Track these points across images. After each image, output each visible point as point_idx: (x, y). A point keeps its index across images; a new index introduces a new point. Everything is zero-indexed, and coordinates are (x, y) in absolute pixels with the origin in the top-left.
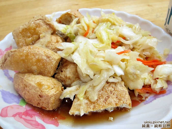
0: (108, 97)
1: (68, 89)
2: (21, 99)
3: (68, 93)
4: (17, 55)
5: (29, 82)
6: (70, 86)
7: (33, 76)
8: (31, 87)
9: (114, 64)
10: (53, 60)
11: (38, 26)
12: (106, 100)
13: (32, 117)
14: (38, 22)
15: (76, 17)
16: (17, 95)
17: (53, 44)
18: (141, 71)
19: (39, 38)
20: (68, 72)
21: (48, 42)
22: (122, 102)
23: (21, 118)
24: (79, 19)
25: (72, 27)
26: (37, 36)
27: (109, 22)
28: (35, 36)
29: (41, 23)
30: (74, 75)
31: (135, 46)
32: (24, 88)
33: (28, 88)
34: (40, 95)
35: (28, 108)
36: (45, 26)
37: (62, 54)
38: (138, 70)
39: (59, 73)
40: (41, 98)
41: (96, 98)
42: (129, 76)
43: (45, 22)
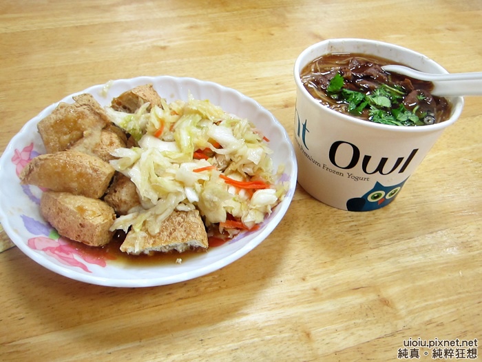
0: (174, 230)
1: (122, 218)
2: (51, 230)
3: (122, 223)
4: (50, 166)
5: (66, 205)
6: (125, 213)
7: (72, 197)
8: (68, 213)
9: (187, 186)
10: (102, 176)
11: (81, 116)
12: (171, 234)
13: (68, 254)
14: (80, 109)
15: (145, 101)
16: (45, 224)
17: (104, 147)
18: (220, 198)
19: (82, 136)
20: (123, 194)
21: (96, 144)
22: (190, 237)
23: (54, 253)
24: (150, 105)
25: (138, 119)
26: (79, 133)
27: (197, 115)
28: (76, 133)
29: (87, 112)
30: (133, 197)
31: (232, 158)
32: (58, 214)
33: (63, 214)
34: (80, 224)
35: (63, 243)
36: (92, 117)
37: (116, 166)
38: (216, 196)
39: (112, 194)
40: (82, 229)
41: (157, 231)
42: (206, 203)
43: (92, 109)
